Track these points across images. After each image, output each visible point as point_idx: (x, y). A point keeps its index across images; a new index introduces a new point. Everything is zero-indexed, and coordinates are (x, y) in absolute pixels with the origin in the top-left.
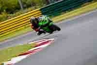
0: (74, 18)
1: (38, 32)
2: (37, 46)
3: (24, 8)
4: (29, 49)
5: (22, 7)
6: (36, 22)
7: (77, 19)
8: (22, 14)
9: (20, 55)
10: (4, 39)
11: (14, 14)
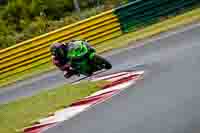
0: (185, 29)
1: (65, 73)
2: (108, 86)
3: (83, 8)
4: (92, 92)
5: (77, 7)
6: (62, 52)
7: (191, 31)
8: (77, 20)
9: (73, 105)
10: (41, 71)
11: (61, 21)
